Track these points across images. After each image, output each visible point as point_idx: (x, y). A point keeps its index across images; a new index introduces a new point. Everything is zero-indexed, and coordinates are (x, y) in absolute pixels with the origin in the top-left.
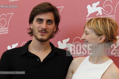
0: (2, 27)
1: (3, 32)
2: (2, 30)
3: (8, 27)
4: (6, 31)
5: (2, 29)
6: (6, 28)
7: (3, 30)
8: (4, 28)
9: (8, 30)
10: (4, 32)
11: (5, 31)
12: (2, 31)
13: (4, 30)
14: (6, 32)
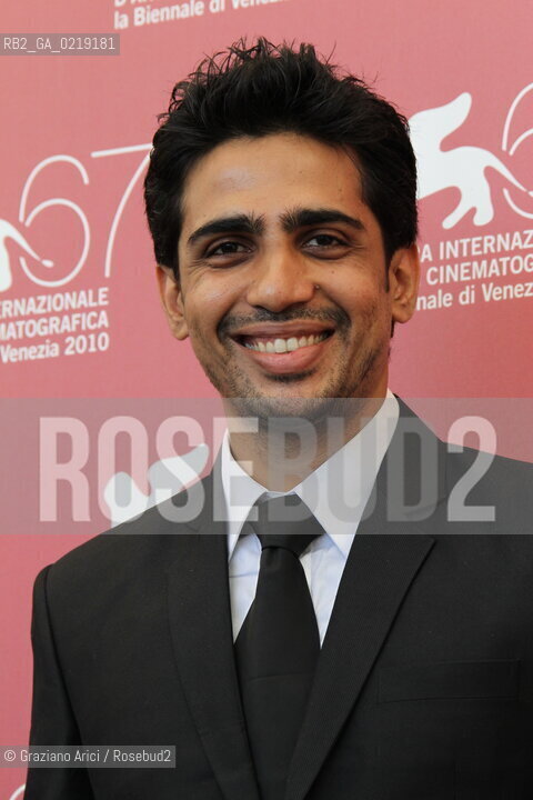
0: (52, 291)
1: (60, 339)
2: (54, 313)
3: (104, 282)
4: (87, 323)
5: (51, 302)
6: (83, 299)
7: (61, 315)
8: (69, 300)
9: (104, 320)
10: (66, 334)
11: (79, 331)
12: (54, 326)
13: (70, 312)
14: (87, 332)
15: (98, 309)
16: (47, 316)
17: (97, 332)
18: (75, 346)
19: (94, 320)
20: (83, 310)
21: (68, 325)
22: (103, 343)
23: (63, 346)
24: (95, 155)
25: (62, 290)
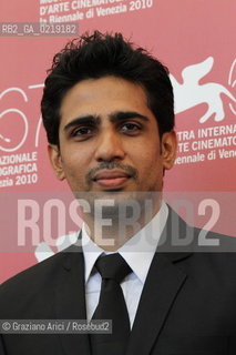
15: (32, 163)
16: (7, 166)
17: (31, 174)
18: (21, 181)
19: (30, 168)
20: (25, 163)
21: (17, 170)
22: (34, 179)
23: (15, 181)
24: (31, 87)
25: (15, 153)
